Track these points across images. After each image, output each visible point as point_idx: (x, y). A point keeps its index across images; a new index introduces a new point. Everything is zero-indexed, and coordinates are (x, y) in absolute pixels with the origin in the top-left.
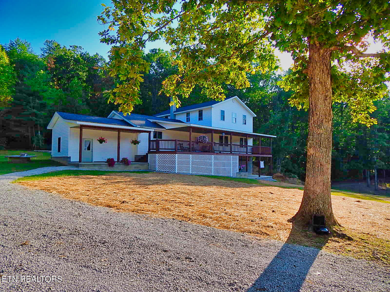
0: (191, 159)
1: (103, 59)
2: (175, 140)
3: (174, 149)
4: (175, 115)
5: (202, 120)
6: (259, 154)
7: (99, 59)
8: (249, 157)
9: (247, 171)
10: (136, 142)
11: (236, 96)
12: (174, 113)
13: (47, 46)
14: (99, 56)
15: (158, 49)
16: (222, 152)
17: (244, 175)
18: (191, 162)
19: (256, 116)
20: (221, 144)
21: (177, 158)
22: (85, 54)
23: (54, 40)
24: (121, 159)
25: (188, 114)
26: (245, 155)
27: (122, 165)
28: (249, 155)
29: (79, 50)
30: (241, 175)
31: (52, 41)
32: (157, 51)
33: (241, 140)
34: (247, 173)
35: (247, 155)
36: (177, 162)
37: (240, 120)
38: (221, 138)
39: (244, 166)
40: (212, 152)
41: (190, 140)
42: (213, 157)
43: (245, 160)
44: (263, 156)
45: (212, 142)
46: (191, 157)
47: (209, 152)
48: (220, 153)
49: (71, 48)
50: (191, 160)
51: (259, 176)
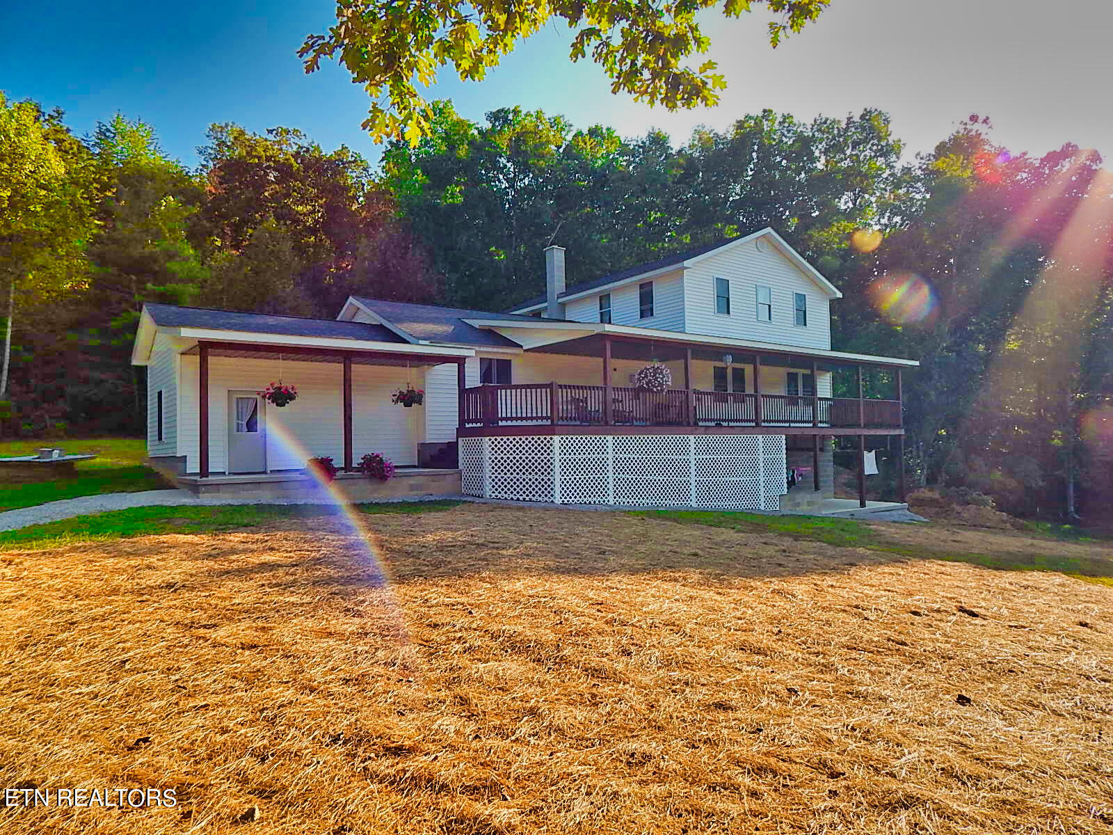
0: (610, 450)
1: (362, 162)
2: (550, 386)
3: (547, 418)
4: (563, 305)
5: (652, 315)
6: (859, 426)
7: (350, 162)
8: (824, 438)
9: (817, 488)
10: (411, 398)
11: (769, 229)
12: (560, 300)
13: (214, 141)
14: (350, 154)
15: (511, 109)
16: (725, 424)
17: (807, 503)
18: (610, 462)
19: (840, 295)
20: (720, 395)
21: (557, 451)
22: (308, 150)
23: (233, 123)
24: (357, 460)
25: (604, 300)
26: (807, 432)
27: (361, 481)
28: (823, 432)
29: (292, 140)
30: (798, 504)
31: (227, 125)
32: (510, 117)
33: (792, 378)
34: (817, 497)
35: (814, 432)
36: (557, 464)
37: (786, 310)
38: (720, 375)
39: (808, 470)
40: (688, 424)
41: (605, 383)
42: (691, 443)
43: (808, 450)
44: (872, 432)
45: (687, 387)
46: (610, 444)
47: (679, 424)
48: (719, 425)
49: (271, 137)
50: (610, 456)
51: (863, 505)
